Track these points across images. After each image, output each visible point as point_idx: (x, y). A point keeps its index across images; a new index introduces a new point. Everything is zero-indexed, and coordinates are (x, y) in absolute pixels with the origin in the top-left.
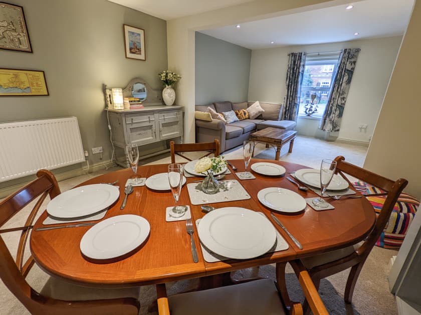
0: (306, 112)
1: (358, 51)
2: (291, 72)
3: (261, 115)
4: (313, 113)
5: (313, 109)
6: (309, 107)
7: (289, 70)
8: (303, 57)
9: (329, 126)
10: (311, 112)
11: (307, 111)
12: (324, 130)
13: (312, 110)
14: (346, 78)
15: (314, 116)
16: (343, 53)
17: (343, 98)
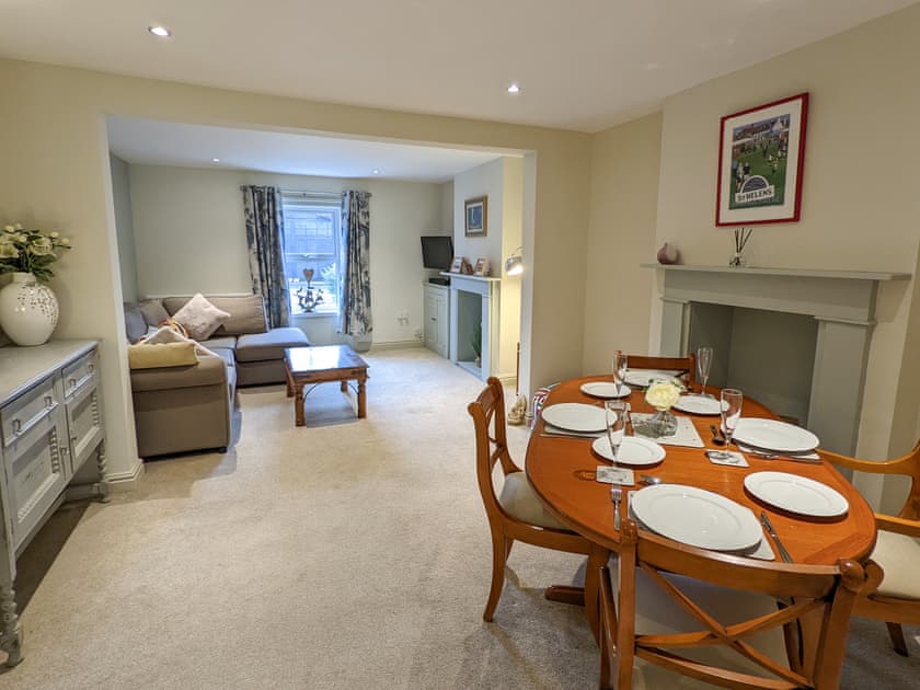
0: (301, 304)
1: (368, 195)
2: (259, 224)
3: (222, 326)
4: (316, 304)
5: (315, 297)
6: (304, 294)
7: (253, 221)
8: (277, 196)
9: (356, 326)
10: (311, 304)
11: (303, 302)
12: (351, 334)
13: (312, 300)
14: (363, 239)
15: (319, 309)
16: (348, 196)
17: (366, 273)
